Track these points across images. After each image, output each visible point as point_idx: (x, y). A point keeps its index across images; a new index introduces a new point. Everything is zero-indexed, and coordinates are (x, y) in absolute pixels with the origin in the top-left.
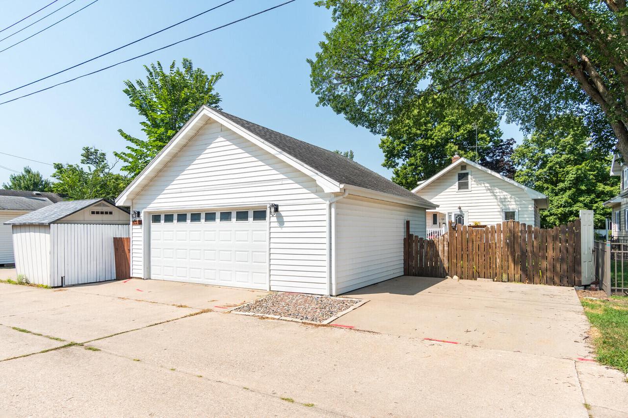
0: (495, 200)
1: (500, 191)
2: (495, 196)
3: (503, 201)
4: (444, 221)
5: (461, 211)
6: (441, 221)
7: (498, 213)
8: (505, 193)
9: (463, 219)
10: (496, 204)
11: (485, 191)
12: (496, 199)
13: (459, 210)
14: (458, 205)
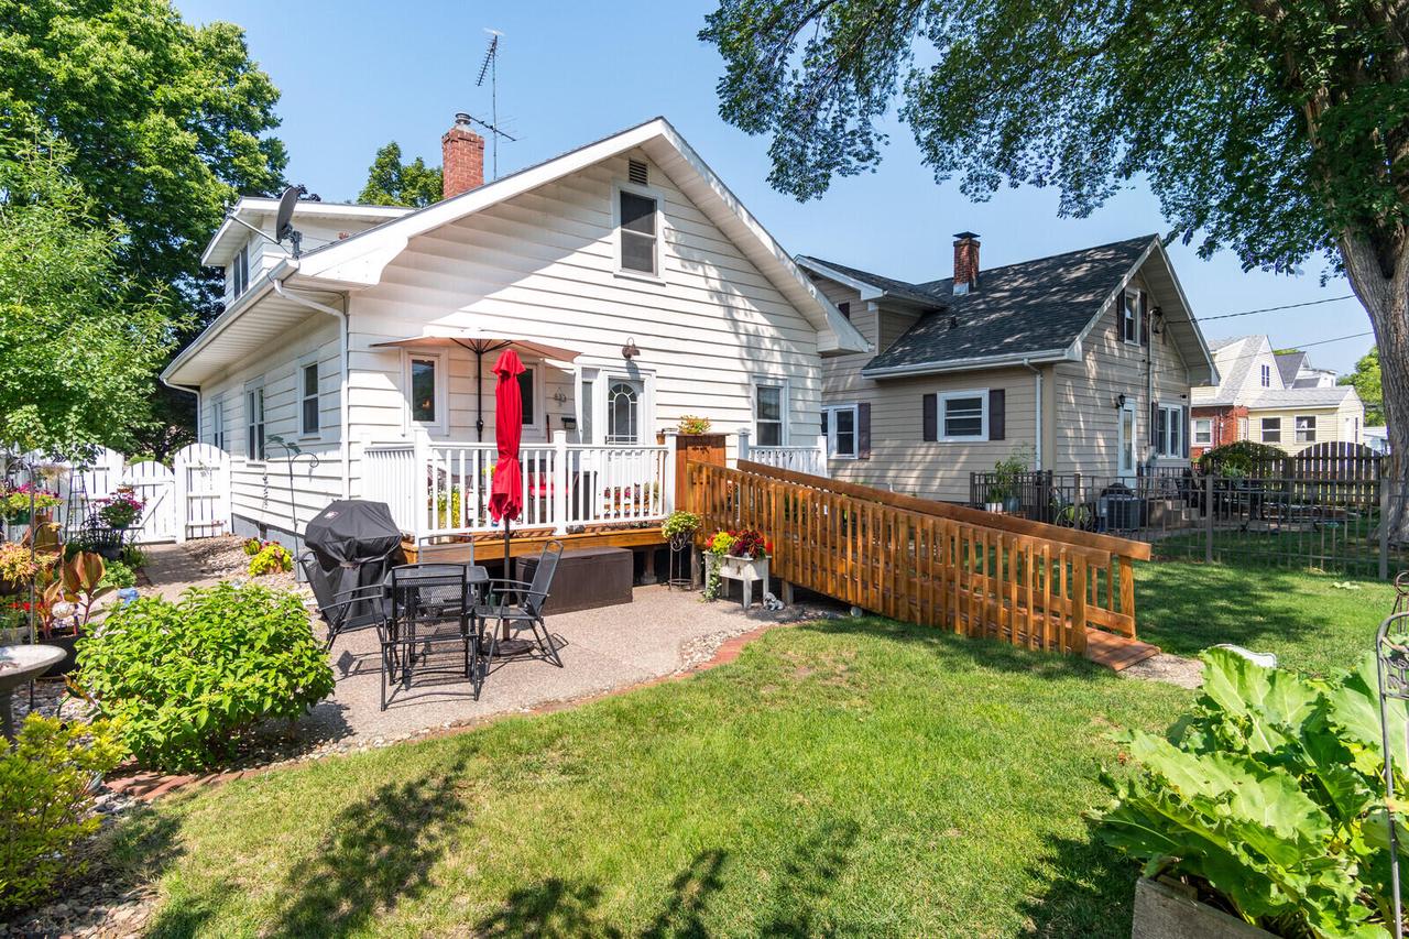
0: (732, 339)
1: (748, 305)
2: (735, 321)
3: (752, 347)
4: (565, 411)
5: (633, 368)
6: (553, 407)
7: (738, 390)
8: (759, 318)
9: (634, 406)
10: (735, 352)
11: (705, 296)
12: (737, 334)
13: (624, 363)
14: (623, 339)
